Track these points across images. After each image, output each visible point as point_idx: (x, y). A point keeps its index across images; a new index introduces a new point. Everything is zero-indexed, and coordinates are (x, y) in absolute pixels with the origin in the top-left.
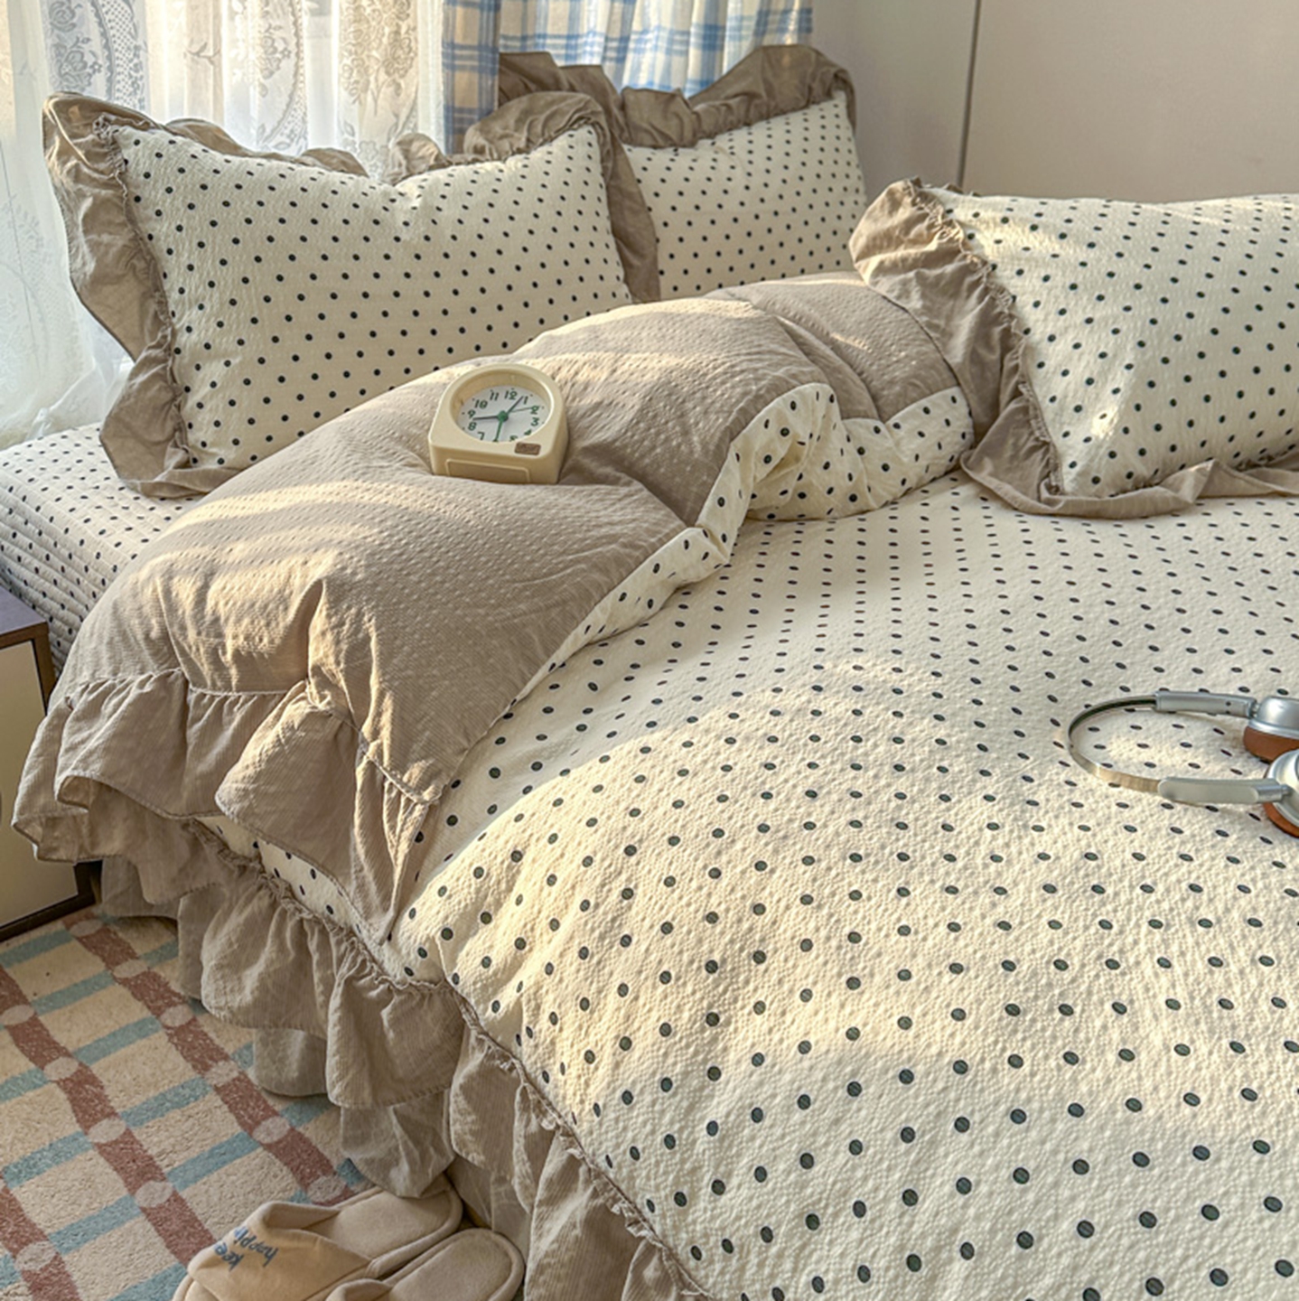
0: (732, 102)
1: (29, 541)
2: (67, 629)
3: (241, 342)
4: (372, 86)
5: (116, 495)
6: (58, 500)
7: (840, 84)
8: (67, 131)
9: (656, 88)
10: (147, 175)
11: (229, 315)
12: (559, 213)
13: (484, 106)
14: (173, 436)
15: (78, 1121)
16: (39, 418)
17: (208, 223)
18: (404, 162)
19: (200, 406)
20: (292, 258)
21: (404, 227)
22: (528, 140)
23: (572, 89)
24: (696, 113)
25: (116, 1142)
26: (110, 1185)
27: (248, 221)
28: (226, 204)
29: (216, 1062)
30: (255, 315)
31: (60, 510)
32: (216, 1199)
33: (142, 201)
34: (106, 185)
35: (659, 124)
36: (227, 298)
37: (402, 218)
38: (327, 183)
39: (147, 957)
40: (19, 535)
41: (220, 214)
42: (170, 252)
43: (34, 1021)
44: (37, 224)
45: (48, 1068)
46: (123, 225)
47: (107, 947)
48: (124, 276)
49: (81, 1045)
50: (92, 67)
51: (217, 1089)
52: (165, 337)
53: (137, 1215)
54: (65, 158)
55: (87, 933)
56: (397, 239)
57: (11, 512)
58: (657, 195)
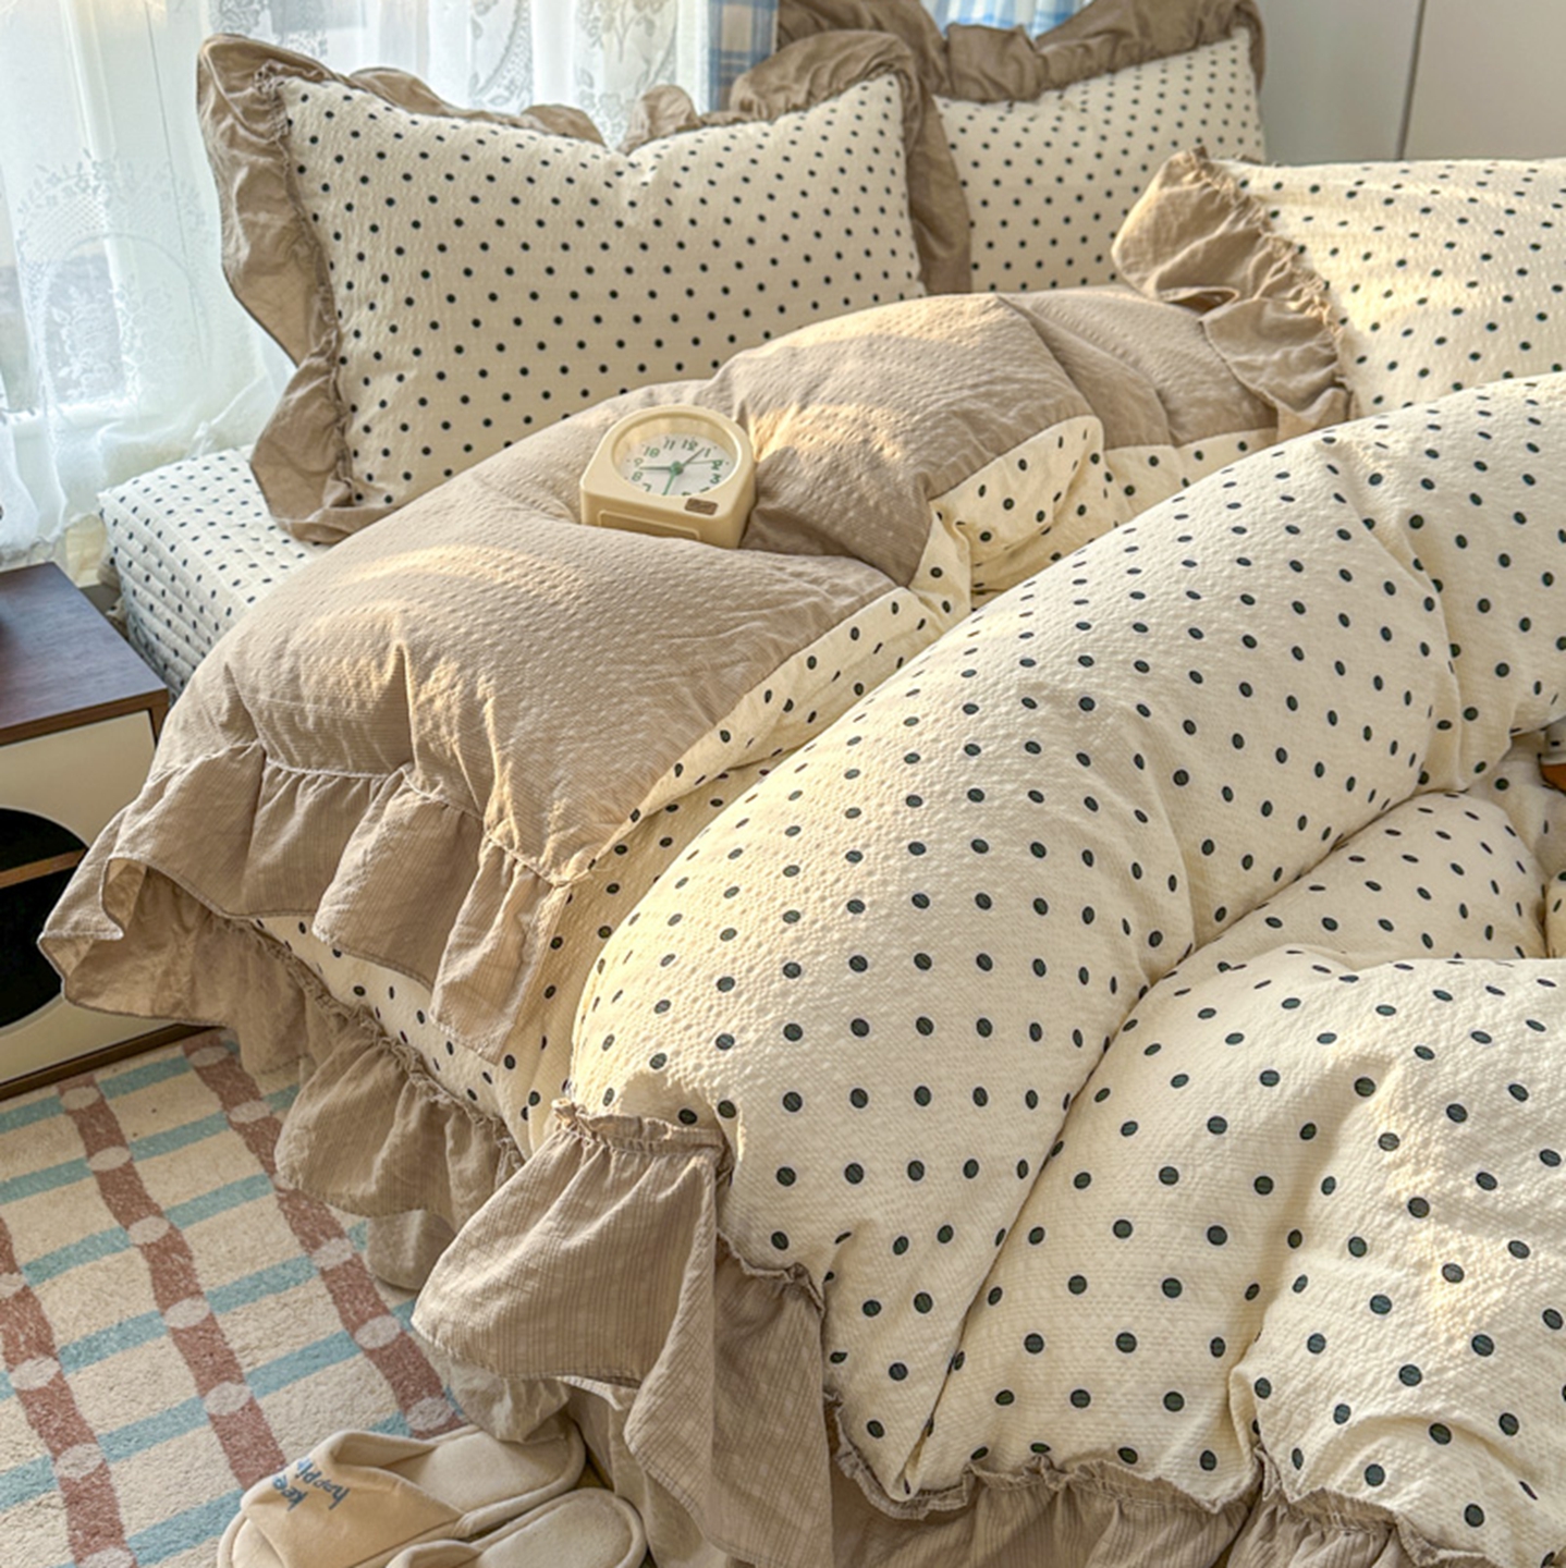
0: (1093, 42)
1: (161, 587)
3: (417, 352)
4: (618, 23)
5: (263, 536)
6: (195, 538)
7: (1243, 18)
8: (224, 83)
9: (995, 24)
10: (314, 140)
11: (405, 318)
12: (835, 191)
13: (759, 47)
14: (334, 466)
15: (156, 1298)
17: (383, 202)
18: (647, 123)
20: (484, 247)
21: (629, 209)
22: (810, 94)
23: (879, 26)
24: (1045, 59)
25: (195, 1329)
26: (179, 1380)
27: (433, 199)
28: (407, 177)
29: (329, 1238)
30: (436, 318)
31: (196, 551)
32: (298, 1413)
33: (307, 173)
34: (264, 151)
35: (991, 68)
36: (403, 296)
37: (627, 197)
38: (537, 151)
39: (272, 1098)
40: (152, 578)
41: (399, 190)
43: (128, 1169)
44: (197, 196)
45: (135, 1228)
46: (283, 201)
47: (228, 1083)
48: (284, 265)
49: (177, 1203)
51: (324, 1273)
52: (329, 342)
53: (203, 1423)
54: (219, 116)
55: (207, 1063)
56: (619, 224)
57: (145, 550)
58: (976, 164)
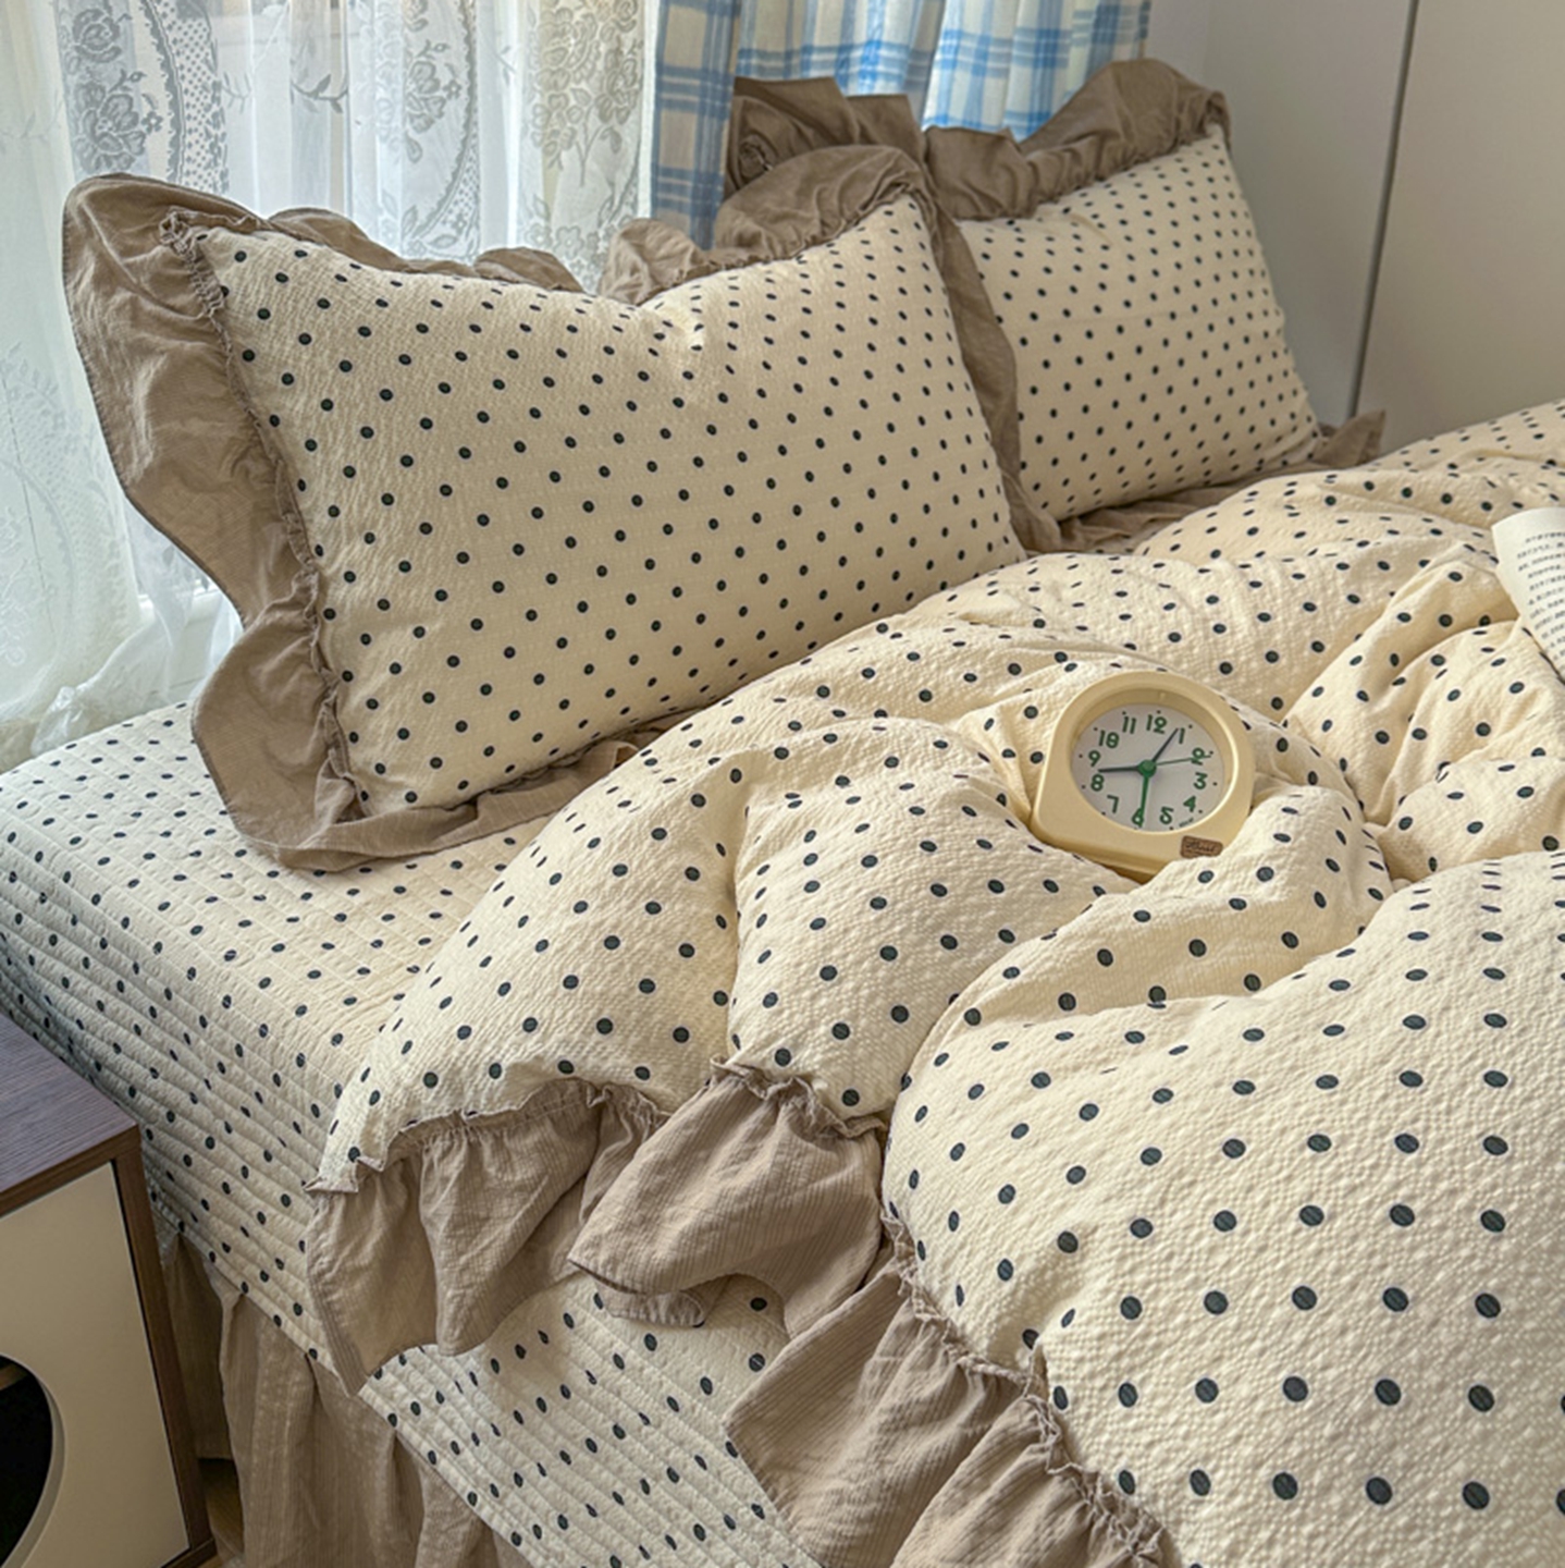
0: (1079, 146)
1: (82, 954)
2: (163, 1111)
5: (233, 866)
6: (133, 883)
7: (1214, 113)
8: (117, 243)
10: (264, 314)
11: (422, 551)
12: (902, 341)
14: (323, 757)
16: (58, 704)
17: (376, 393)
18: (645, 268)
19: (372, 704)
20: (520, 447)
21: (686, 381)
22: (823, 223)
24: (1032, 165)
27: (445, 388)
28: (405, 360)
30: (464, 549)
31: (141, 904)
33: (257, 359)
34: (189, 333)
35: (976, 179)
36: (417, 519)
37: (680, 367)
40: (60, 938)
41: (397, 378)
42: (311, 445)
44: (55, 389)
46: (226, 401)
48: (228, 485)
50: (146, 121)
52: (306, 590)
54: (107, 288)
56: (678, 403)
57: (43, 899)
58: (1008, 296)
